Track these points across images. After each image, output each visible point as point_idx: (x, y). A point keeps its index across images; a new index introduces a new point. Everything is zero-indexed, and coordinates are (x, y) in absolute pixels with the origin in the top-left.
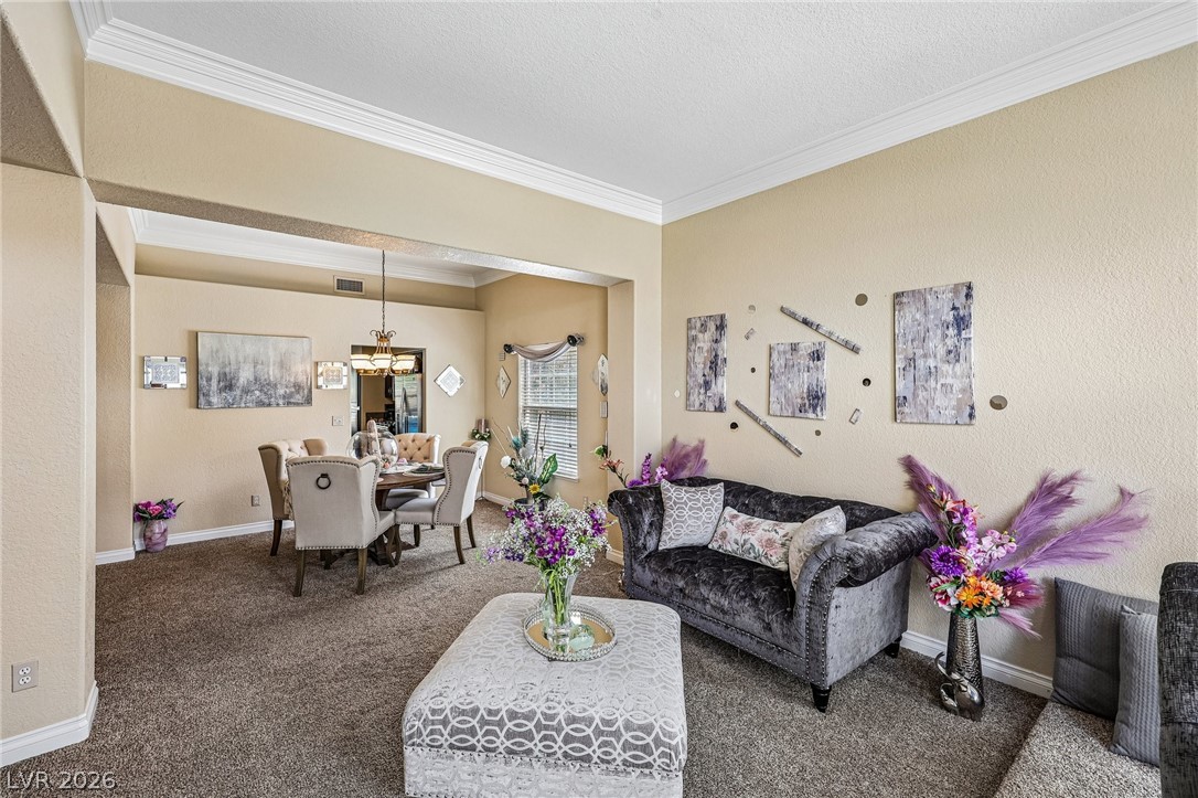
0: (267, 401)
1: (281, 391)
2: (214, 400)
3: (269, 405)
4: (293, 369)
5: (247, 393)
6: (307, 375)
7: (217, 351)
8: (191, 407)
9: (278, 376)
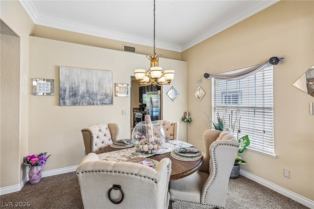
0: (92, 102)
1: (99, 97)
2: (67, 101)
3: (93, 104)
4: (104, 87)
5: (83, 98)
6: (111, 89)
7: (69, 76)
8: (56, 105)
9: (98, 90)
